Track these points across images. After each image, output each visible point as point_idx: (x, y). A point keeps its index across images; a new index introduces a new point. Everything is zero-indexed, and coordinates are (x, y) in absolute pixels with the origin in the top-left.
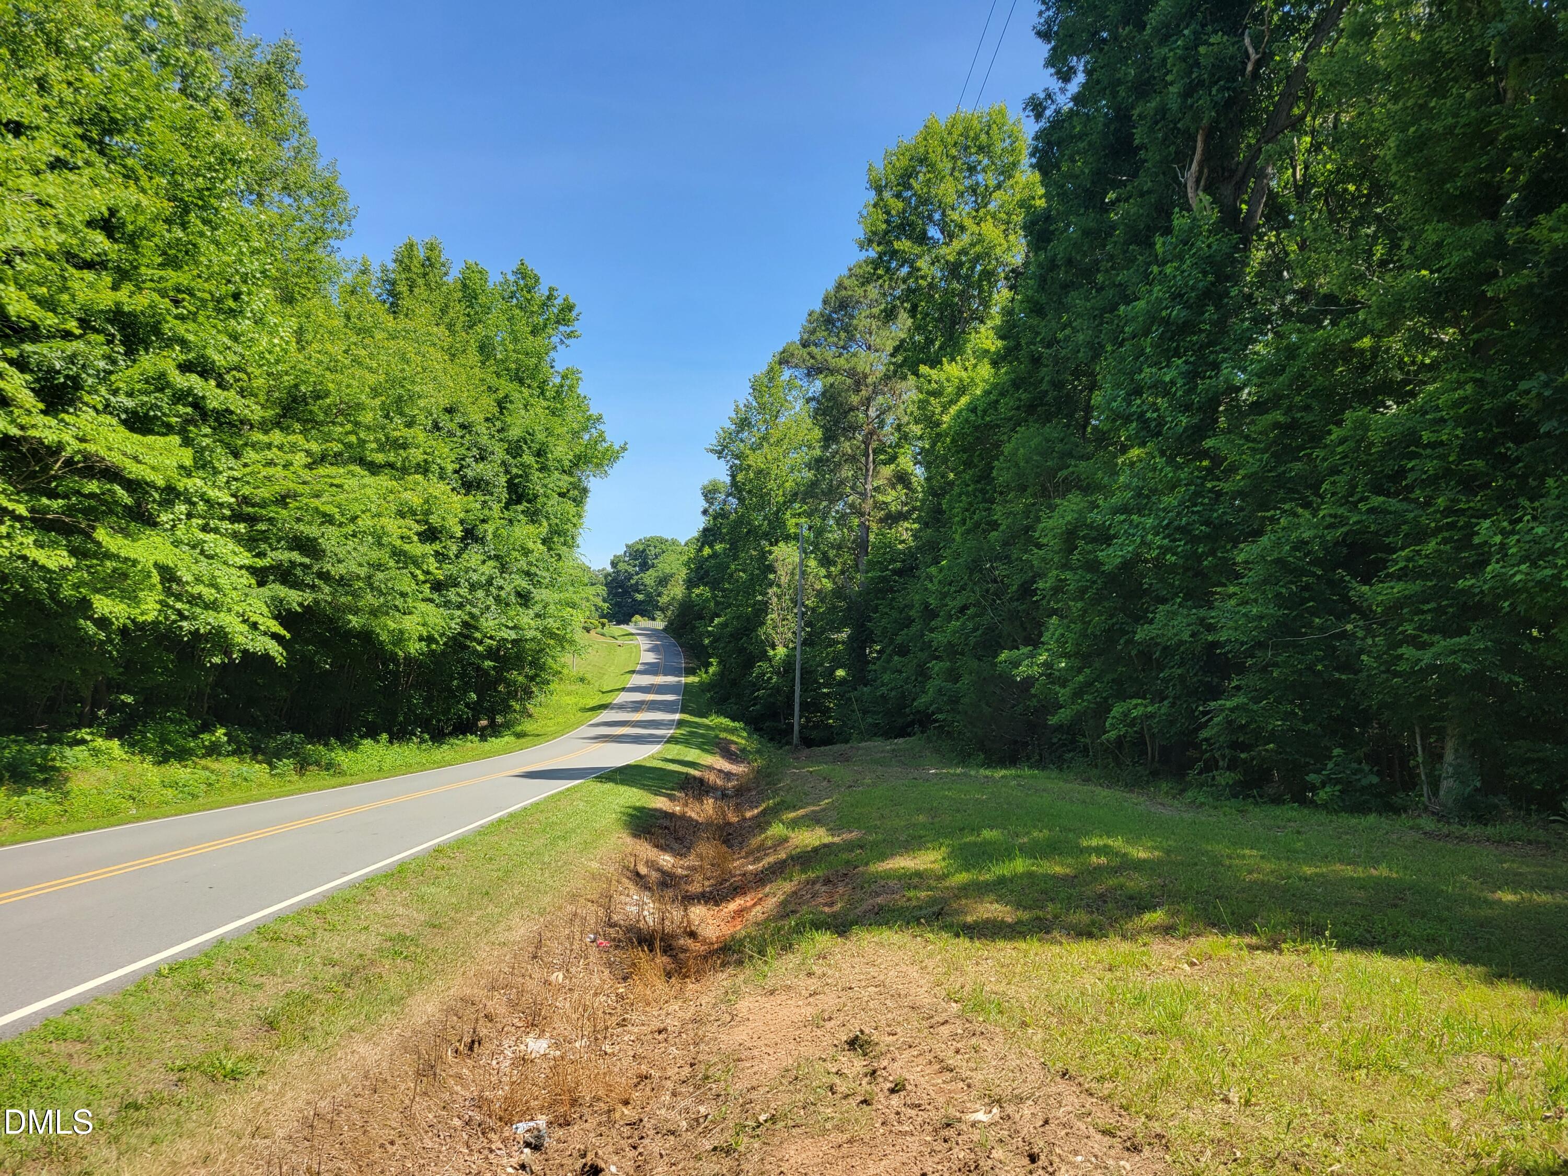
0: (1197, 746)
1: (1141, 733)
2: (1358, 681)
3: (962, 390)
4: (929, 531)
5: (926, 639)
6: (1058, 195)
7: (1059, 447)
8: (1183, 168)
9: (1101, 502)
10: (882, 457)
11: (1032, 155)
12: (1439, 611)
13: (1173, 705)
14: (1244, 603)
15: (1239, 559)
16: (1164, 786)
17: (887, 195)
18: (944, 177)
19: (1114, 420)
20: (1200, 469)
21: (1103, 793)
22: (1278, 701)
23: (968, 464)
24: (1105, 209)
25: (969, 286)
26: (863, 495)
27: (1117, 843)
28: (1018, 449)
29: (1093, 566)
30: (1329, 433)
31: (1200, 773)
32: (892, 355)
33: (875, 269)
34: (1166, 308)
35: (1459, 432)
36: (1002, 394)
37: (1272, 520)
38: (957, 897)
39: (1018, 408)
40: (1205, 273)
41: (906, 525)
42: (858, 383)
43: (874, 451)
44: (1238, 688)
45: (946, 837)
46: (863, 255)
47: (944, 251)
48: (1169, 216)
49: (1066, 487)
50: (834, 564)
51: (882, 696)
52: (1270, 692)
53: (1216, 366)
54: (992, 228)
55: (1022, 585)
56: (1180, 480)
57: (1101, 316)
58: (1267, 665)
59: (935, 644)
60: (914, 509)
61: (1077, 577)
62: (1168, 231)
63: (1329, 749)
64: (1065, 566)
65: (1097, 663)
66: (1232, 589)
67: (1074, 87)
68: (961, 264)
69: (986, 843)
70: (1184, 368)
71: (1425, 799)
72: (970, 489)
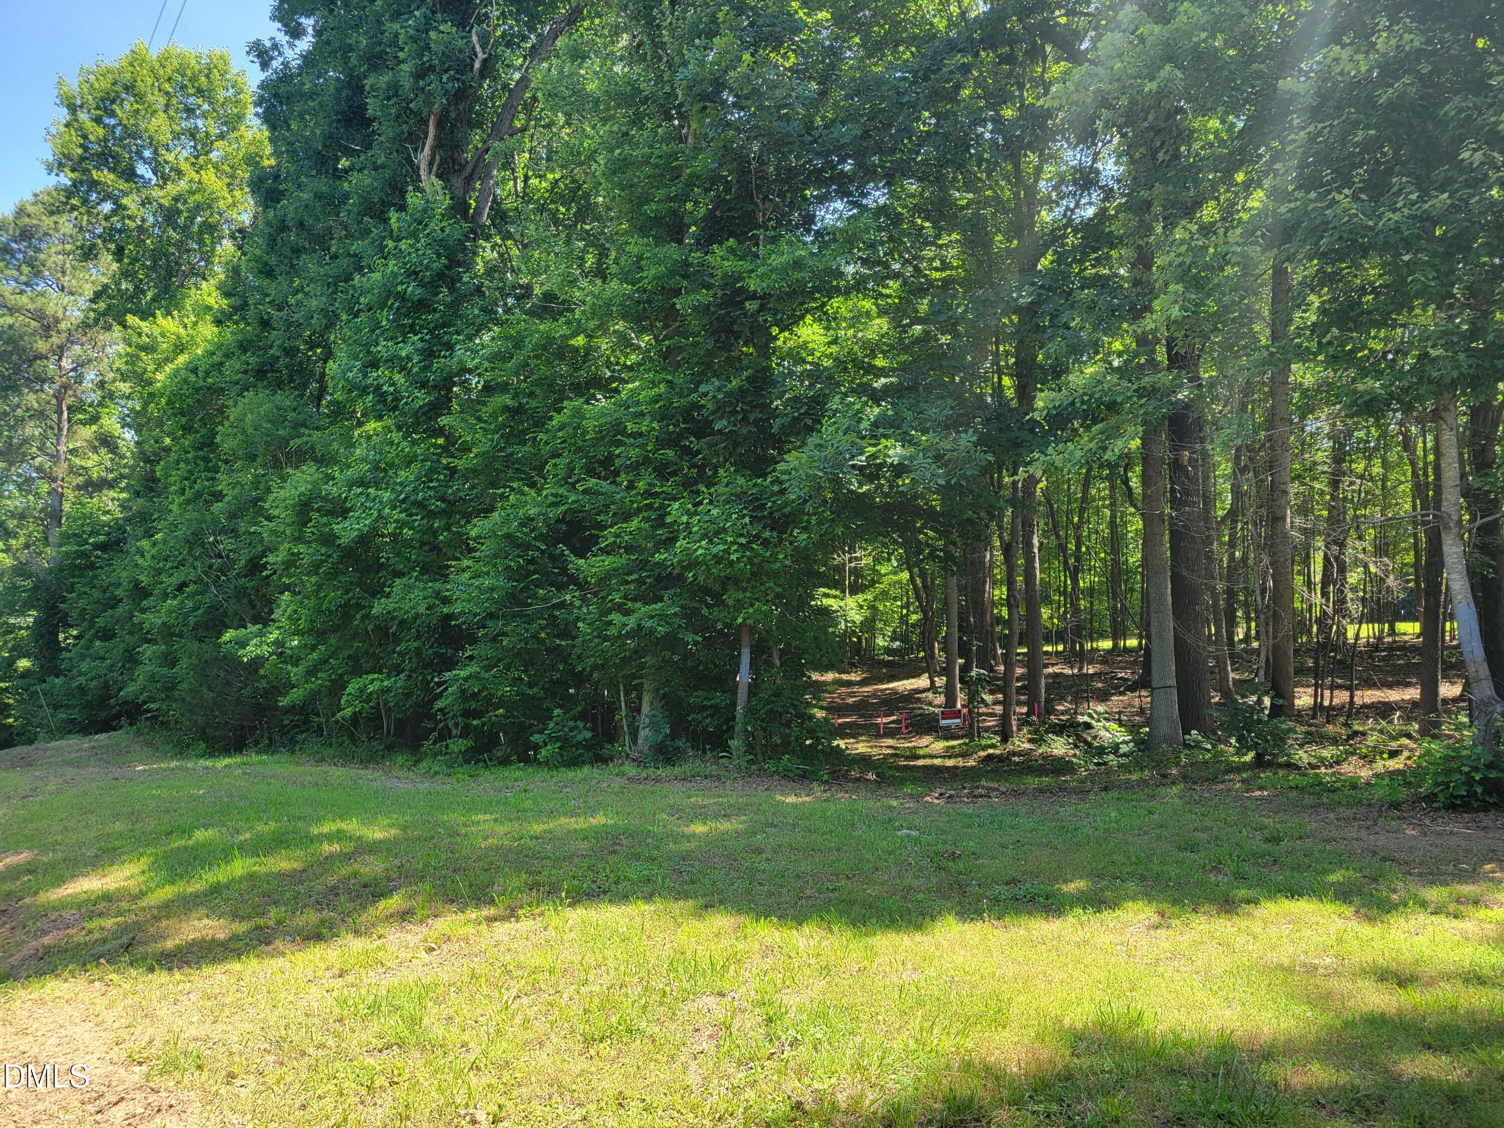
0: (432, 717)
1: (377, 708)
2: (574, 646)
3: (180, 348)
4: (140, 501)
5: (136, 620)
6: (288, 151)
7: (291, 416)
8: (415, 150)
9: (337, 475)
10: (81, 416)
11: (257, 104)
12: (640, 582)
13: (409, 677)
14: (476, 576)
15: (473, 533)
16: (400, 759)
17: (83, 116)
18: (155, 111)
19: (350, 391)
20: (436, 446)
21: (338, 773)
22: (508, 668)
23: (187, 429)
24: (339, 175)
25: (187, 237)
26: (55, 458)
27: (351, 826)
28: (245, 415)
29: (329, 539)
30: (551, 419)
31: (434, 743)
32: (92, 301)
33: (68, 198)
34: (402, 283)
35: (655, 425)
36: (228, 356)
37: (503, 497)
38: (157, 919)
39: (246, 372)
40: (439, 255)
41: (112, 494)
42: (47, 328)
43: (69, 408)
44: (471, 658)
45: (147, 845)
46: (52, 181)
47: (156, 193)
48: (403, 193)
49: (300, 457)
50: (15, 536)
51: (80, 687)
52: (500, 660)
53: (450, 347)
54: (214, 178)
55: (251, 560)
56: (416, 455)
57: (336, 285)
58: (497, 635)
59: (146, 626)
60: (122, 477)
61: (311, 551)
62: (402, 208)
63: (550, 710)
64: (298, 540)
65: (333, 640)
66: (466, 563)
67: (305, 44)
68: (179, 212)
69: (199, 846)
70: (420, 345)
71: (627, 748)
72: (190, 456)
